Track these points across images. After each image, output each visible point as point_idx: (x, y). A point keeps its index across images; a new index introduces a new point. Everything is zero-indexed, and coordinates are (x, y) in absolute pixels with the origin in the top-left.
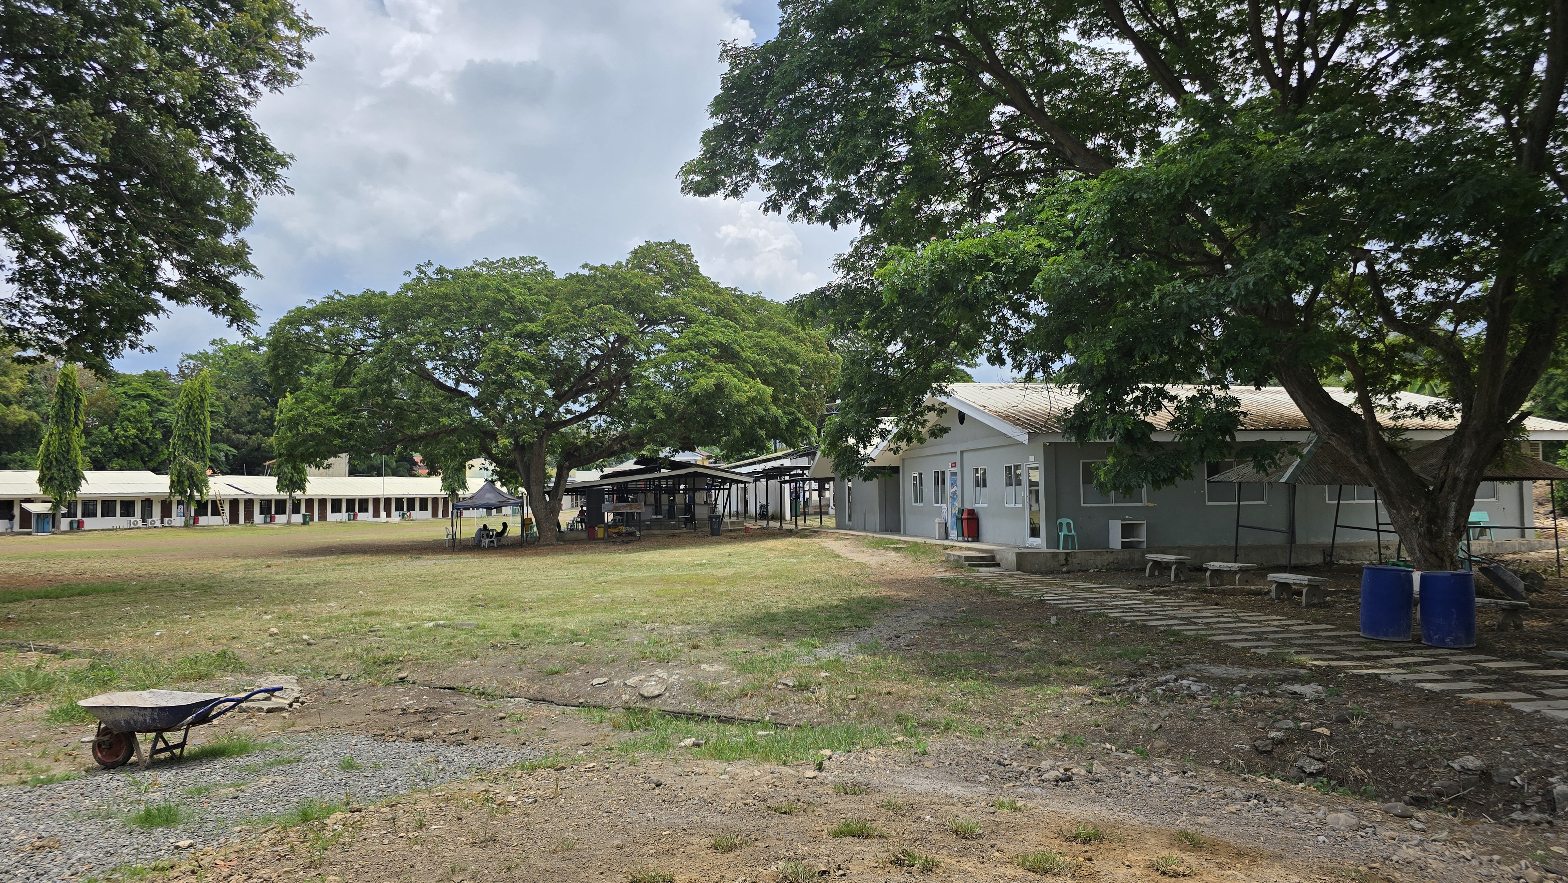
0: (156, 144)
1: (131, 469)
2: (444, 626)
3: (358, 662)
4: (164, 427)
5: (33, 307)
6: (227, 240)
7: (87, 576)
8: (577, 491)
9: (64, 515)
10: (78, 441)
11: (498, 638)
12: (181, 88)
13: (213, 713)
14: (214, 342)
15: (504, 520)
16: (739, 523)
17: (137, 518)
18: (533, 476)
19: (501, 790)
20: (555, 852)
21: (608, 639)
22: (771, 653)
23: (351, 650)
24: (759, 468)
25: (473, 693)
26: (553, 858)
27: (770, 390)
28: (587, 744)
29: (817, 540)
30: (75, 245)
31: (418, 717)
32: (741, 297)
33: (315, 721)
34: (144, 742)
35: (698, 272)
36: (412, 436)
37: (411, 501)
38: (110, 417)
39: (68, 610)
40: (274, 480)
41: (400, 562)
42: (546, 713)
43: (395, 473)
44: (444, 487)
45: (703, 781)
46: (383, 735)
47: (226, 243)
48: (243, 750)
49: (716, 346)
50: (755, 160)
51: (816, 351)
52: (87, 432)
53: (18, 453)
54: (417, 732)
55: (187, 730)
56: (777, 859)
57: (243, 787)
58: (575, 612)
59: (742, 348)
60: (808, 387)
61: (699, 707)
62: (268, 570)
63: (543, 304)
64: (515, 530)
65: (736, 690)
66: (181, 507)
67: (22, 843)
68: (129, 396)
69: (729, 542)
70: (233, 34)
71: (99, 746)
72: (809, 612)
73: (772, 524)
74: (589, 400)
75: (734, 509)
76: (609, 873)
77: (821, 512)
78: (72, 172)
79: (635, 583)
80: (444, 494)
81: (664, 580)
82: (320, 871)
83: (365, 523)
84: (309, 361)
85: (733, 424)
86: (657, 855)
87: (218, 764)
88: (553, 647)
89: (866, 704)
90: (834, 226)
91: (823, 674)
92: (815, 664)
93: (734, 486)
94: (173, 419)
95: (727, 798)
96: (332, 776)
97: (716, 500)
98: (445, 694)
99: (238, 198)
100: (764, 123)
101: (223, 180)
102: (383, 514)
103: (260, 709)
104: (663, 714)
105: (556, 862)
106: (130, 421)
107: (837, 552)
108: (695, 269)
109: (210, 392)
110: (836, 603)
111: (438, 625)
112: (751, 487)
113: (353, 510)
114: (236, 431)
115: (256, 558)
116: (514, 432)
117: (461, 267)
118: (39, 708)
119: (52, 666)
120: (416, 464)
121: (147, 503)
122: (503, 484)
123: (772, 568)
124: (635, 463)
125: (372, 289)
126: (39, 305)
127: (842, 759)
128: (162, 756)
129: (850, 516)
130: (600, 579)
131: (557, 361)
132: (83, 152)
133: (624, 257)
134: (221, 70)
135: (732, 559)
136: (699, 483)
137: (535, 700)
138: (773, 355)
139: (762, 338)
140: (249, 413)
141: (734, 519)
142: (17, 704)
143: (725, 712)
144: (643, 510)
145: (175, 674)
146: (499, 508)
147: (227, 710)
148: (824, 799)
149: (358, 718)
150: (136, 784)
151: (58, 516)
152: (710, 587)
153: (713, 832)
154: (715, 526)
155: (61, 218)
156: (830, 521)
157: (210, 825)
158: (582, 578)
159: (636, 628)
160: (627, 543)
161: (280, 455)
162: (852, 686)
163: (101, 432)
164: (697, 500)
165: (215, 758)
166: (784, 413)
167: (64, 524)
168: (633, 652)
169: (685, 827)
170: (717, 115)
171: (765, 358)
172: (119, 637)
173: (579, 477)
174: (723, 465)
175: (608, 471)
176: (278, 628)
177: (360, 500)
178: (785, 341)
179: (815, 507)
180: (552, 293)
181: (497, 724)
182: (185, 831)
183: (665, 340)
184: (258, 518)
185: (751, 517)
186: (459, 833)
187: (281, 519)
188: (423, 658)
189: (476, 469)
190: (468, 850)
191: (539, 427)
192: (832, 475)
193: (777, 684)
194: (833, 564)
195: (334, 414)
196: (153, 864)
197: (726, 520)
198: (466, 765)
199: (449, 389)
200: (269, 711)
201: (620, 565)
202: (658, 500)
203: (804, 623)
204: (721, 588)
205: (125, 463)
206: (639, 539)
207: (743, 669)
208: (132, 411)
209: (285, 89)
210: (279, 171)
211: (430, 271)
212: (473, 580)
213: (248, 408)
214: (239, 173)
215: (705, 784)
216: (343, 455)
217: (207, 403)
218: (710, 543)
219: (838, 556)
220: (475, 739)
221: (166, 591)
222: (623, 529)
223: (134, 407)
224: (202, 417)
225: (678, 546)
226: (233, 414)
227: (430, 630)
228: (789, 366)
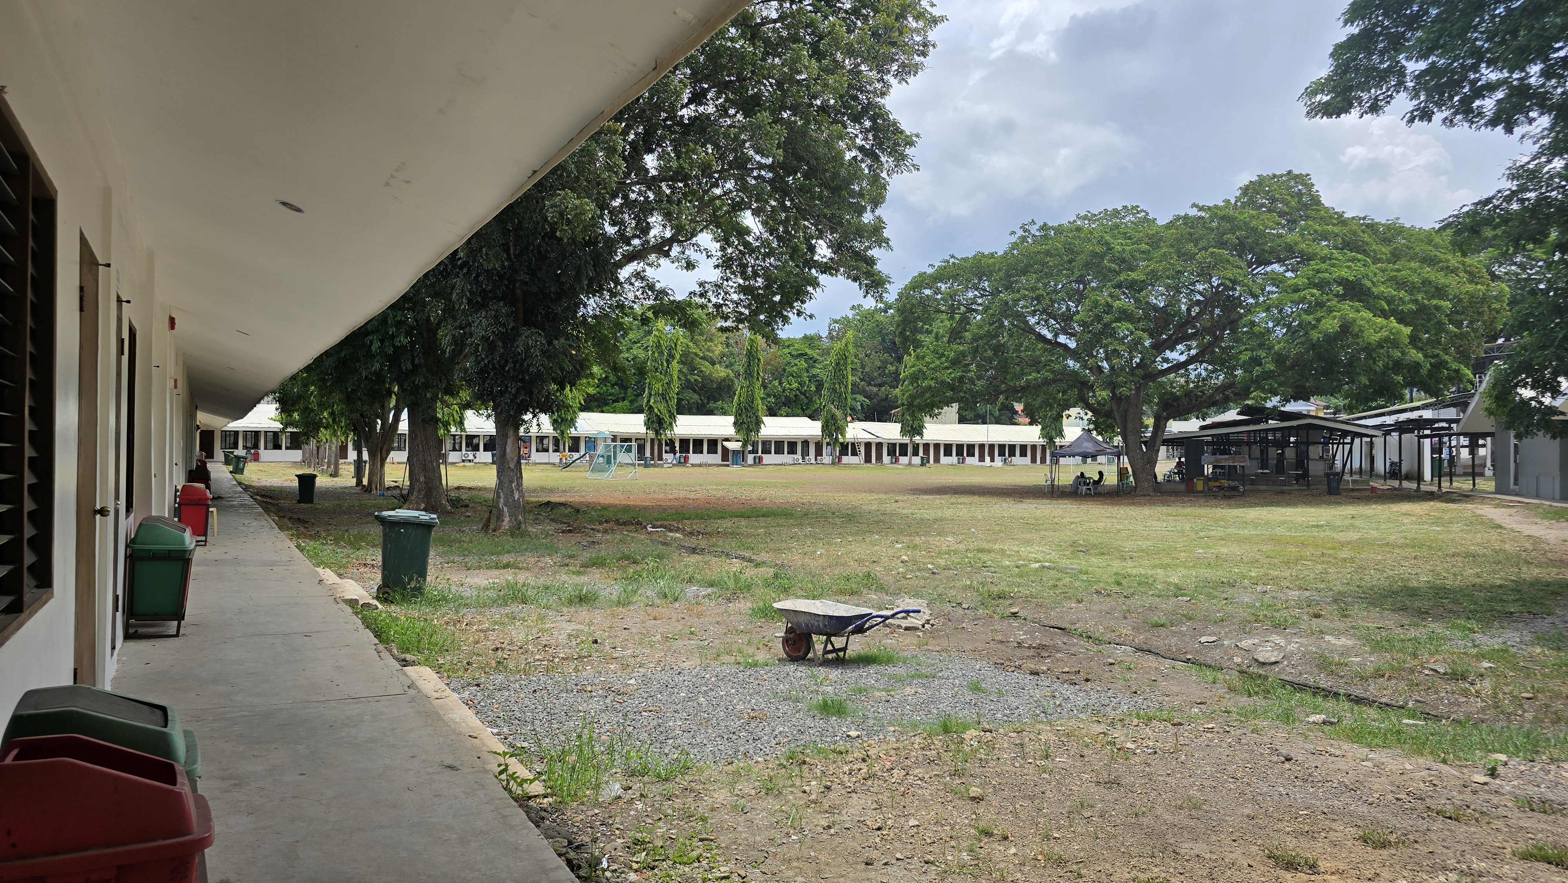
0: (815, 141)
1: (794, 416)
2: (1049, 568)
3: (975, 594)
4: (817, 381)
5: (732, 287)
6: (867, 218)
7: (767, 501)
8: (1175, 442)
9: (750, 452)
10: (760, 393)
11: (1102, 585)
12: (834, 91)
13: (866, 626)
14: (853, 308)
15: (1100, 468)
16: (1363, 482)
17: (799, 456)
18: (1130, 426)
19: (1118, 733)
20: (1181, 808)
21: (1215, 597)
22: (1413, 633)
23: (968, 583)
24: (1390, 420)
25: (1081, 635)
26: (1180, 814)
27: (1407, 330)
28: (1201, 703)
29: (1470, 506)
30: (758, 234)
31: (1032, 652)
32: (1372, 227)
33: (945, 643)
34: (818, 642)
35: (1319, 203)
36: (1015, 387)
37: (1012, 447)
38: (779, 374)
39: (756, 528)
40: (898, 426)
41: (1004, 505)
42: (1155, 665)
43: (998, 422)
44: (1043, 435)
45: (1341, 764)
46: (1003, 664)
47: (866, 221)
48: (889, 660)
49: (1340, 284)
50: (1403, 67)
51: (1471, 281)
52: (764, 386)
53: (720, 403)
54: (1032, 666)
55: (848, 637)
56: (1445, 868)
57: (892, 693)
58: (1177, 566)
59: (1373, 282)
60: (1459, 325)
61: (1324, 682)
62: (895, 505)
63: (1143, 252)
64: (1111, 479)
65: (1370, 668)
66: (829, 447)
67: (741, 712)
68: (792, 356)
69: (1350, 503)
70: (873, 34)
71: (787, 641)
72: (1461, 590)
73: (1406, 484)
74: (1189, 348)
75: (1356, 465)
76: (1241, 842)
77: (1474, 471)
78: (755, 174)
79: (1241, 540)
80: (1042, 441)
81: (1273, 539)
82: (963, 780)
83: (972, 466)
84: (929, 320)
85: (1358, 371)
86: (1298, 834)
87: (872, 669)
88: (1158, 600)
89: (1547, 706)
90: (1509, 130)
91: (1486, 664)
92: (1474, 651)
93: (1357, 441)
94: (823, 375)
95: (1375, 787)
96: (963, 695)
97: (1334, 456)
98: (1055, 633)
99: (875, 179)
100: (1413, 22)
101: (863, 165)
102: (987, 458)
103: (899, 626)
104: (1284, 683)
105: (1182, 818)
106: (793, 377)
107: (1498, 522)
108: (1316, 201)
109: (851, 351)
110: (1499, 582)
111: (1044, 567)
112: (1379, 442)
113: (962, 455)
114: (869, 384)
115: (886, 493)
116: (1112, 383)
117: (1064, 222)
118: (744, 605)
119: (750, 572)
120: (1016, 412)
121: (806, 443)
122: (1099, 433)
123: (1409, 536)
124: (1238, 414)
125: (982, 250)
126: (735, 285)
127: (1523, 768)
128: (830, 656)
129: (1516, 479)
130: (1202, 534)
131: (1155, 308)
132: (763, 155)
133: (1233, 195)
134: (863, 68)
135: (1357, 523)
136: (1314, 435)
137: (1139, 649)
138: (1412, 289)
139: (1399, 270)
140: (879, 368)
141: (1356, 477)
142: (729, 600)
143: (1358, 692)
144: (1247, 463)
145: (834, 588)
146: (1094, 457)
147: (877, 625)
148: (1501, 811)
149: (980, 646)
150: (813, 676)
151: (746, 453)
152: (1330, 552)
153: (1360, 823)
154: (1334, 485)
155: (748, 213)
156: (1486, 484)
157: (871, 722)
158: (1183, 531)
159: (1245, 588)
160: (1229, 497)
161: (903, 405)
162: (1528, 684)
163: (774, 386)
164: (1311, 456)
165: (869, 664)
166: (1426, 356)
167: (750, 458)
168: (1244, 614)
169: (1326, 810)
170: (1352, 23)
171: (1402, 294)
172: (792, 552)
173: (1175, 427)
174: (1344, 416)
175: (1209, 421)
176: (908, 556)
177: (968, 445)
178: (1428, 272)
179: (1465, 467)
180: (1155, 241)
181: (1107, 668)
182: (853, 723)
183: (1277, 280)
184: (886, 459)
185: (1378, 476)
186: (1083, 769)
187: (904, 460)
188: (1032, 596)
189: (1072, 419)
190: (1093, 788)
191: (1137, 379)
192: (1492, 430)
193: (1424, 668)
194: (1494, 536)
195: (947, 368)
196: (832, 747)
197: (1347, 477)
198: (1082, 704)
199: (1048, 341)
200: (907, 629)
201: (1223, 520)
202: (1264, 452)
203: (1455, 601)
204: (1344, 554)
205: (790, 410)
206: (1243, 494)
207: (1377, 647)
208: (794, 368)
209: (911, 79)
210: (908, 151)
211: (1034, 230)
212: (1073, 526)
213: (879, 364)
214: (876, 158)
215: (1345, 767)
216: (954, 405)
217: (849, 361)
218: (1329, 503)
219: (1499, 527)
220: (1087, 680)
221: (821, 517)
222: (1225, 483)
223: (796, 365)
224: (845, 373)
225: (1288, 504)
226: (867, 370)
227: (1037, 570)
228: (1434, 302)
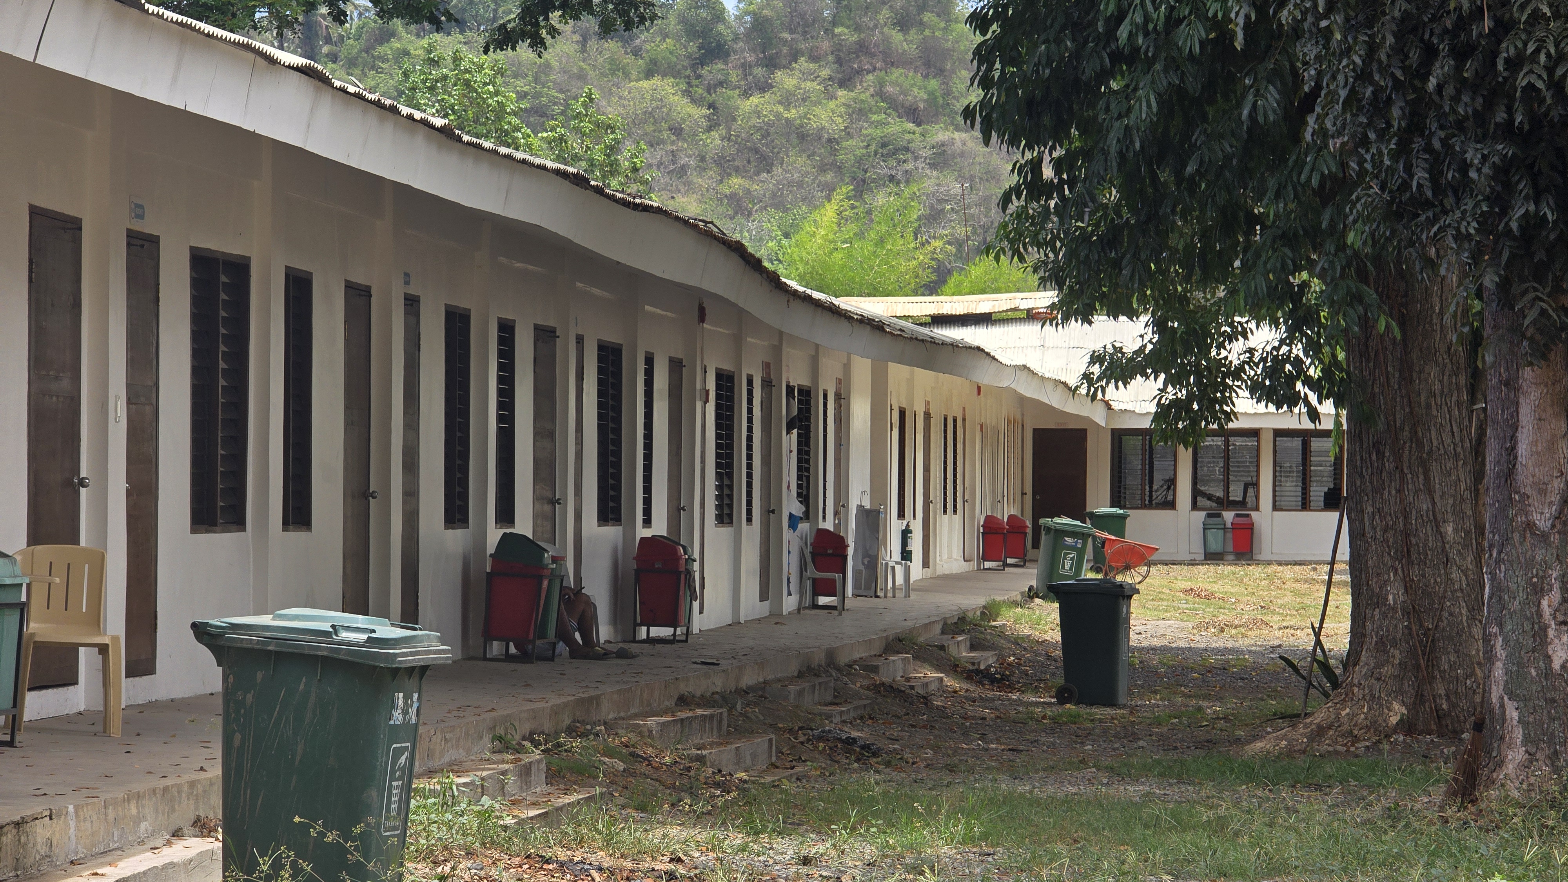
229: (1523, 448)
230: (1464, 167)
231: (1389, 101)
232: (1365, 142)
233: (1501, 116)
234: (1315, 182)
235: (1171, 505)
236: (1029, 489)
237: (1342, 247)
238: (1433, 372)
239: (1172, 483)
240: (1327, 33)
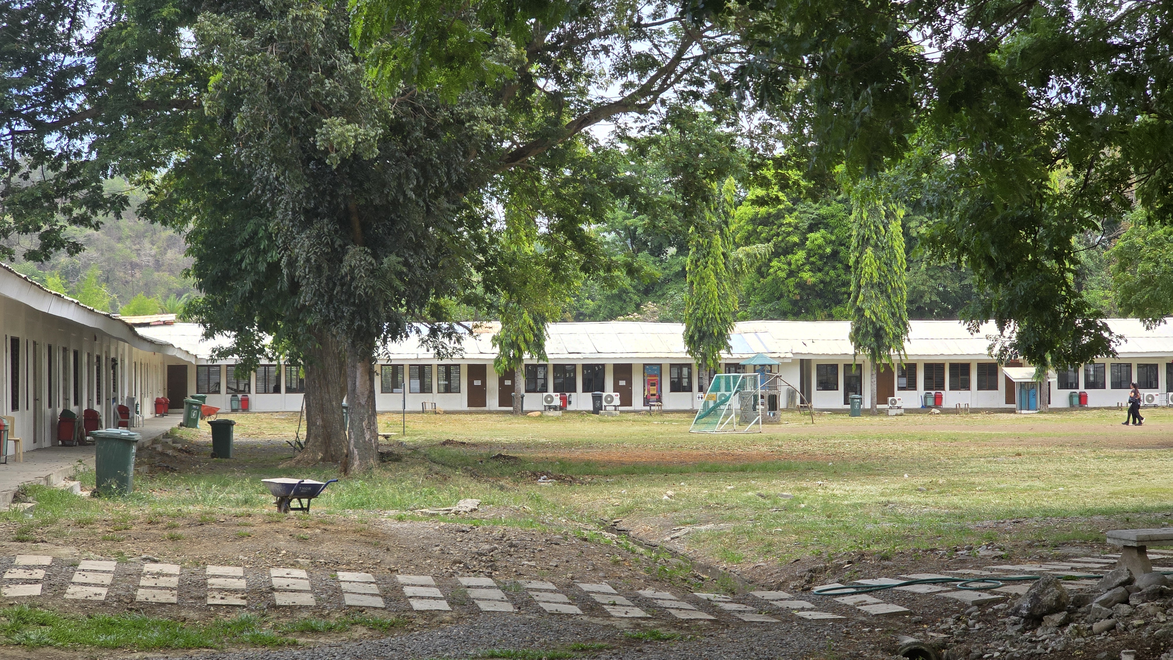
9: (1062, 385)
167: (1062, 396)
229: (357, 383)
230: (343, 312)
231: (324, 296)
232: (316, 303)
233: (352, 300)
234: (299, 307)
235: (218, 392)
236: (166, 387)
237: (305, 325)
238: (329, 358)
239: (218, 384)
240: (309, 279)
